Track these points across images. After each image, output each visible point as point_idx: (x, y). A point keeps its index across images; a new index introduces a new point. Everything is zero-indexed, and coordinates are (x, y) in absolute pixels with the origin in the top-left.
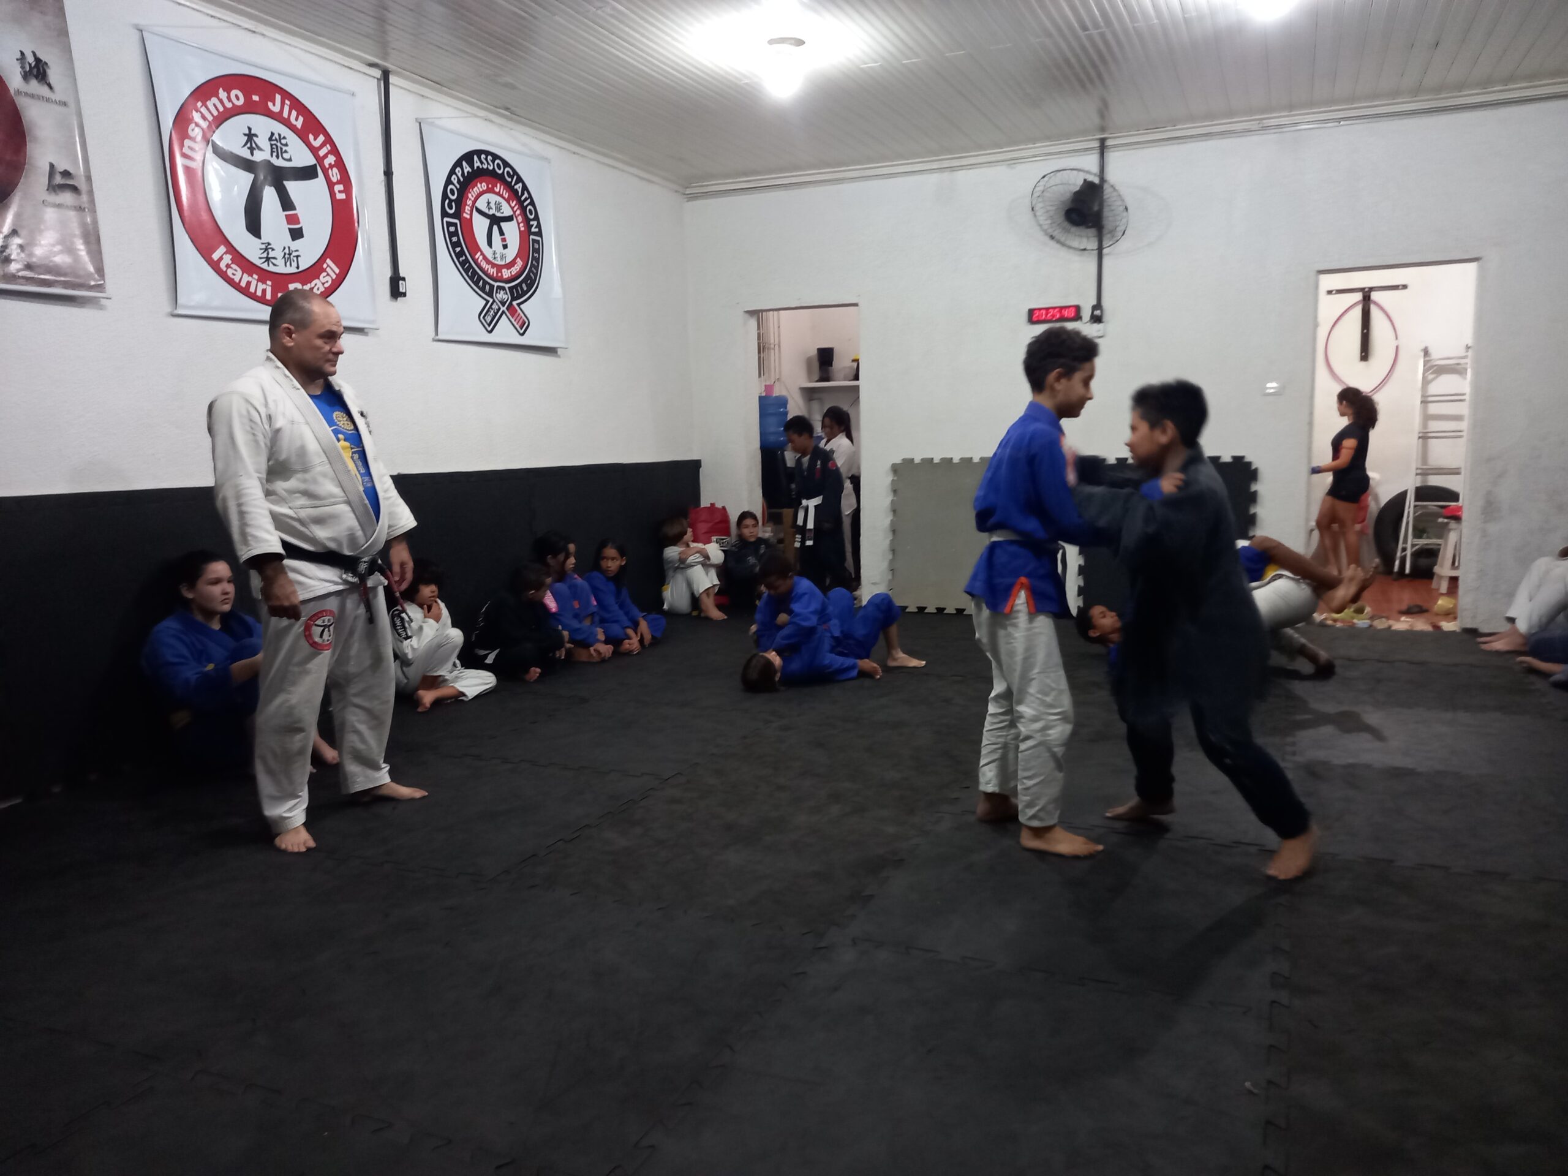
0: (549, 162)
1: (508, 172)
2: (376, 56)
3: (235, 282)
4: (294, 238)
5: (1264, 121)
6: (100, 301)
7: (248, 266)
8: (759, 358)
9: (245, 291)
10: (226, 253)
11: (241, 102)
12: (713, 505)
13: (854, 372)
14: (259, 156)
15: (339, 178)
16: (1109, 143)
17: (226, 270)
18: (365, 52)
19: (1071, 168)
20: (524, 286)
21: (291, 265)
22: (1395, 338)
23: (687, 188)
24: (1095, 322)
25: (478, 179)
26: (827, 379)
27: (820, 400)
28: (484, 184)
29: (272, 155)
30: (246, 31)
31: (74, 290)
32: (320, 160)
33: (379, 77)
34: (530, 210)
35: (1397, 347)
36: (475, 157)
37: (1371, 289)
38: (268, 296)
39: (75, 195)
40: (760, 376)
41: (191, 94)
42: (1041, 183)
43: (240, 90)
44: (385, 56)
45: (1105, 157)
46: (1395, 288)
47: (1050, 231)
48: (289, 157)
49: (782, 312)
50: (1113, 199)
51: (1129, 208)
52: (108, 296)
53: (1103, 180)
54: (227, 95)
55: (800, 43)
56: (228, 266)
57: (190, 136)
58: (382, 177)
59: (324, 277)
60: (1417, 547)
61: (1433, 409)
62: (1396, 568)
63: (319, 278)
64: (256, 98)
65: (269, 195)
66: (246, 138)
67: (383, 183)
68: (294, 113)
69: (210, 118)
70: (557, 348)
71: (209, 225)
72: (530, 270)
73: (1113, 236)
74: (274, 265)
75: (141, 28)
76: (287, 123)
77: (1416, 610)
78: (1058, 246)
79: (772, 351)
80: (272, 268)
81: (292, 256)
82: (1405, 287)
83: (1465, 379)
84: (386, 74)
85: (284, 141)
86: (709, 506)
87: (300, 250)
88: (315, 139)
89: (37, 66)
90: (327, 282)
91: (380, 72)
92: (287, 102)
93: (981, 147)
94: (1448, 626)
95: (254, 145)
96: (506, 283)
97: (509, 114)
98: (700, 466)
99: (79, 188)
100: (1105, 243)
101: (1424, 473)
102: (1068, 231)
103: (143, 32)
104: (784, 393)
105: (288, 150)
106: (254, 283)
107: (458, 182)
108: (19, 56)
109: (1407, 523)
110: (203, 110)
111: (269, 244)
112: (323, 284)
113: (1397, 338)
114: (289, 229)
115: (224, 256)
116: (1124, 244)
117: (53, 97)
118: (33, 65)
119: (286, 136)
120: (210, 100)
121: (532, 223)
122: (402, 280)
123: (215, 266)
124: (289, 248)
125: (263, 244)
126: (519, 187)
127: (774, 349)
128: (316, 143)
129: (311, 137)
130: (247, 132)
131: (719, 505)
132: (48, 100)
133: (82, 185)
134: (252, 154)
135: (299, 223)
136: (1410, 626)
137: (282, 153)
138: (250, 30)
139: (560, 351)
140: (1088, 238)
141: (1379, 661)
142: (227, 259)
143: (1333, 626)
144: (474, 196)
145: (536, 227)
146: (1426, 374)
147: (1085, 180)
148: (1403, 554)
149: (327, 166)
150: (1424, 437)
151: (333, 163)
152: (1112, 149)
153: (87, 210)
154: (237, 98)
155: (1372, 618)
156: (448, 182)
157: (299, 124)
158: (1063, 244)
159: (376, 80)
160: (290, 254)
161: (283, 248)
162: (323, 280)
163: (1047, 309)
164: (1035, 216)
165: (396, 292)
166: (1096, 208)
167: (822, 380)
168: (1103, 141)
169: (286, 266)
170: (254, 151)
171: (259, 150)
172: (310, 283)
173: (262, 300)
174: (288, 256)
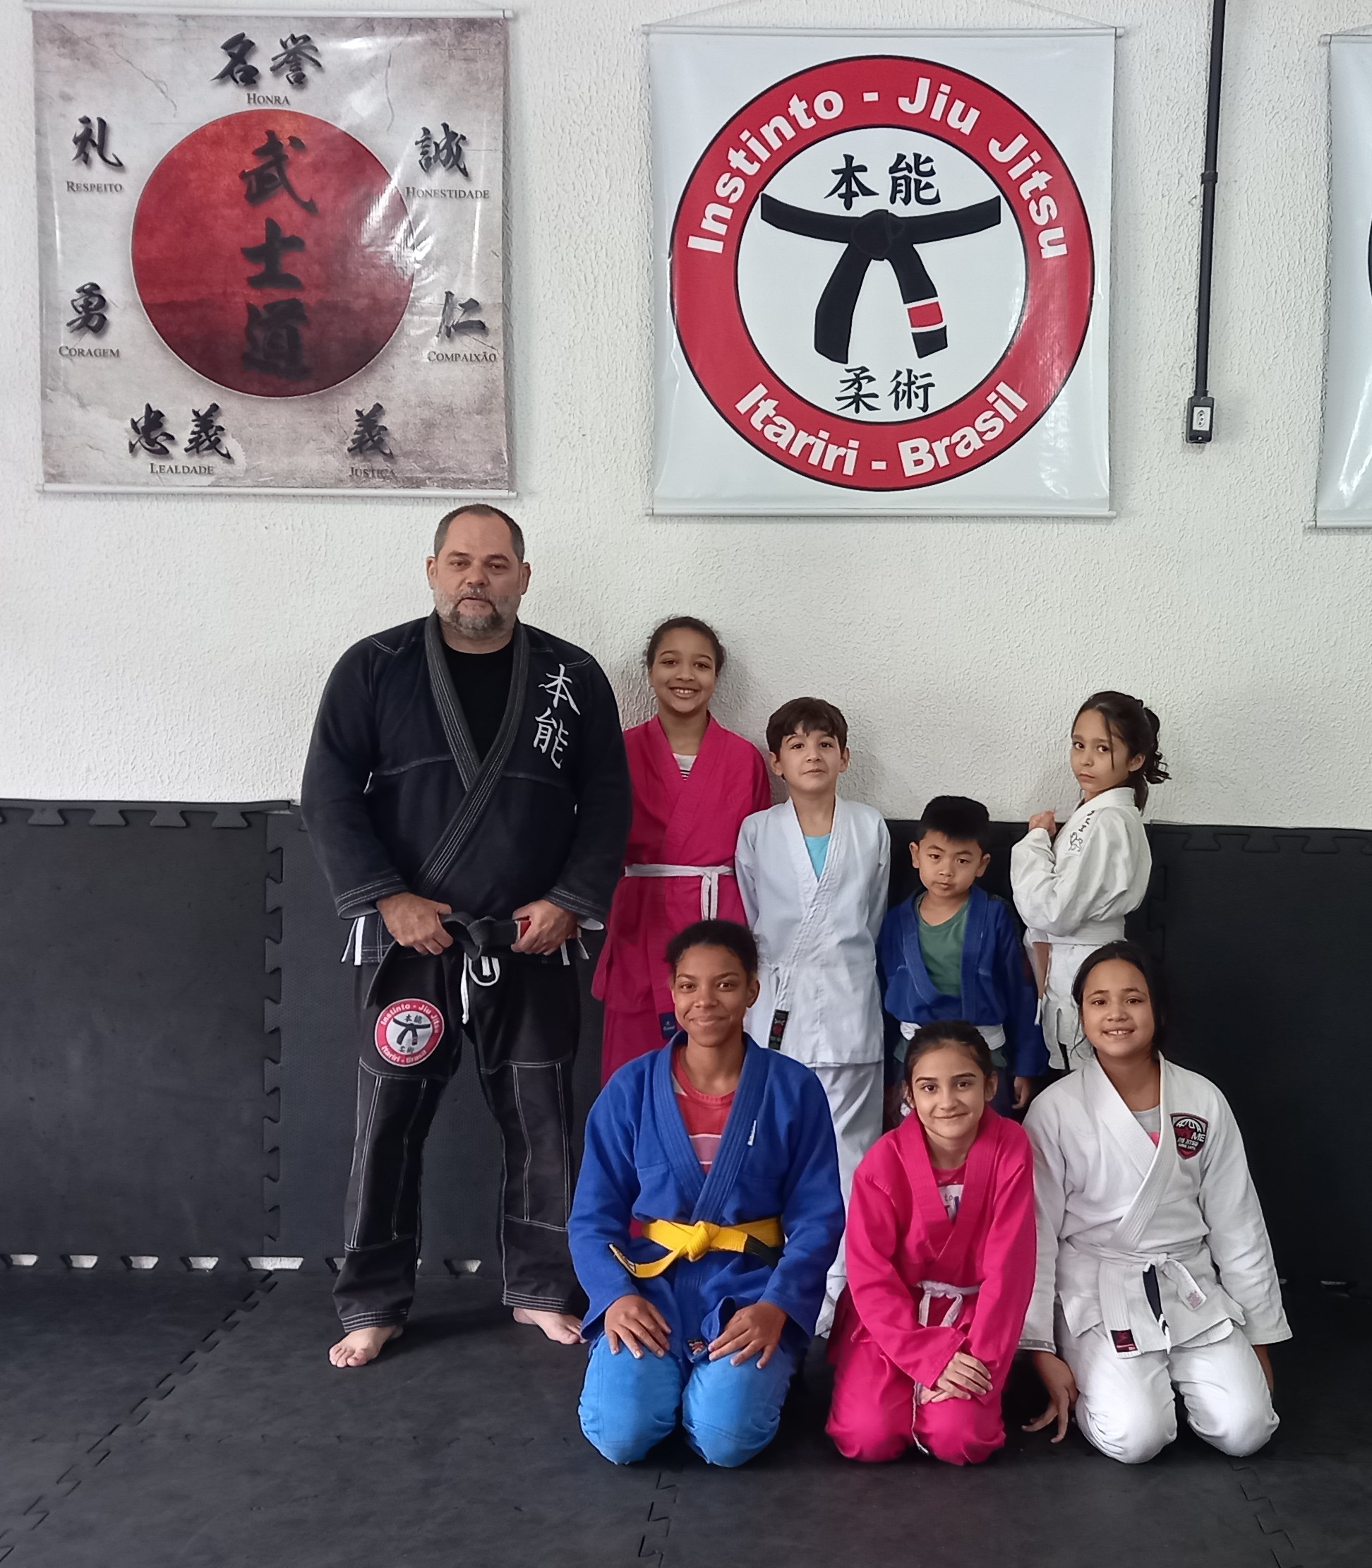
3: (777, 448)
4: (921, 355)
9: (800, 465)
10: (765, 398)
11: (837, 110)
14: (862, 207)
15: (1054, 213)
17: (763, 429)
21: (909, 405)
29: (893, 200)
32: (1009, 188)
38: (849, 469)
39: (480, 338)
48: (933, 196)
54: (806, 106)
56: (767, 421)
59: (986, 420)
63: (973, 426)
64: (871, 97)
66: (840, 176)
68: (959, 106)
69: (764, 155)
74: (872, 408)
75: (649, 29)
76: (938, 130)
80: (865, 415)
81: (913, 388)
85: (923, 168)
87: (932, 372)
89: (448, 146)
90: (994, 429)
92: (947, 88)
95: (855, 188)
99: (487, 325)
105: (930, 182)
106: (820, 446)
108: (419, 136)
111: (864, 369)
112: (981, 434)
114: (914, 334)
115: (762, 404)
117: (467, 188)
118: (441, 146)
119: (932, 157)
120: (769, 122)
122: (1204, 405)
123: (741, 425)
124: (910, 372)
125: (849, 371)
128: (1004, 157)
129: (994, 146)
130: (844, 166)
132: (459, 195)
133: (493, 320)
134: (848, 206)
135: (941, 321)
137: (918, 190)
142: (768, 407)
149: (1026, 196)
151: (1043, 187)
153: (497, 358)
154: (829, 105)
157: (967, 127)
160: (910, 384)
161: (895, 374)
162: (984, 427)
169: (897, 407)
170: (854, 199)
171: (863, 195)
172: (951, 437)
173: (835, 478)
174: (906, 388)
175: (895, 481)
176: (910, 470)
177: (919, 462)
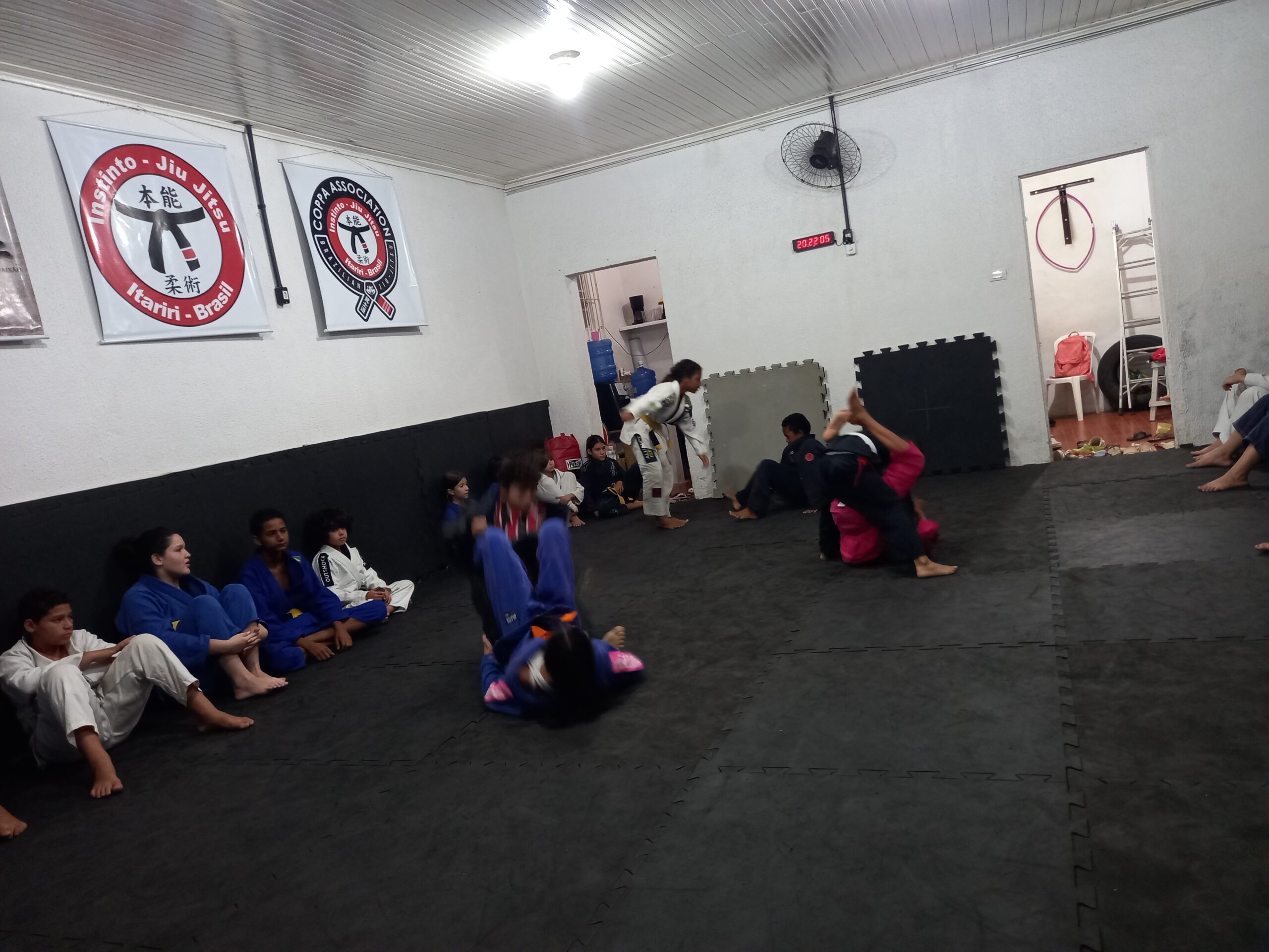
0: (391, 179)
1: (359, 192)
2: (237, 115)
3: (149, 311)
4: (192, 270)
5: (957, 64)
6: (41, 341)
7: (158, 297)
8: (584, 312)
9: (158, 317)
10: (138, 289)
11: (134, 166)
12: (563, 434)
13: (662, 313)
14: (154, 208)
15: (222, 216)
16: (836, 99)
17: (140, 302)
18: (229, 113)
19: (809, 123)
20: (386, 280)
21: (193, 291)
22: (1090, 222)
23: (504, 185)
24: (847, 243)
25: (336, 201)
26: (642, 322)
27: (638, 338)
28: (341, 204)
29: (165, 206)
30: (131, 109)
31: (18, 335)
32: (205, 203)
33: (243, 131)
34: (382, 219)
35: (1093, 228)
36: (331, 184)
37: (1065, 186)
38: (178, 318)
39: (9, 260)
40: (586, 326)
41: (94, 165)
42: (787, 139)
43: (133, 158)
44: (246, 113)
45: (835, 110)
46: (1085, 182)
47: (800, 176)
48: (179, 205)
49: (595, 272)
50: (847, 143)
51: (859, 147)
52: (47, 337)
53: (835, 128)
54: (122, 162)
55: (576, 54)
56: (141, 299)
57: (96, 199)
58: (257, 210)
59: (221, 296)
60: (1134, 386)
61: (1130, 274)
62: (1121, 406)
63: (217, 299)
64: (146, 161)
65: (167, 238)
66: (142, 194)
67: (259, 215)
68: (178, 169)
69: (111, 183)
70: (418, 326)
71: (122, 269)
72: (389, 266)
73: (851, 172)
74: (179, 292)
75: (45, 118)
76: (174, 178)
77: (1142, 436)
78: (809, 187)
79: (593, 305)
80: (177, 295)
81: (192, 283)
82: (1092, 180)
83: (1153, 246)
84: (248, 128)
85: (173, 193)
86: (560, 436)
87: (197, 277)
88: (198, 188)
90: (224, 300)
91: (244, 127)
92: (172, 161)
93: (736, 118)
94: (1168, 445)
95: (149, 199)
96: (372, 280)
97: (353, 146)
98: (549, 405)
99: (11, 253)
100: (845, 179)
101: (1131, 326)
102: (816, 174)
103: (47, 122)
104: (608, 337)
105: (178, 200)
106: (164, 309)
107: (321, 206)
109: (1124, 368)
110: (104, 177)
111: (173, 276)
112: (221, 302)
113: (1092, 222)
114: (187, 262)
115: (137, 291)
116: (861, 178)
119: (175, 189)
120: (108, 168)
121: (384, 229)
122: (284, 290)
123: (131, 300)
124: (189, 277)
125: (167, 277)
126: (370, 203)
127: (595, 303)
128: (200, 191)
129: (195, 187)
130: (142, 190)
131: (568, 434)
133: (13, 251)
134: (149, 207)
135: (195, 256)
136: (1137, 450)
137: (173, 202)
138: (133, 109)
139: (420, 328)
140: (831, 177)
141: (1117, 481)
142: (140, 293)
143: (1077, 458)
144: (336, 214)
145: (388, 233)
146: (1120, 247)
147: (822, 131)
148: (1124, 394)
149: (211, 208)
150: (1126, 297)
151: (216, 204)
152: (839, 104)
153: (19, 270)
154: (131, 163)
155: (1106, 448)
156: (313, 206)
157: (184, 177)
158: (812, 185)
159: (241, 134)
160: (191, 282)
161: (184, 278)
162: (221, 299)
163: (807, 239)
164: (786, 165)
165: (281, 301)
166: (834, 152)
167: (637, 322)
168: (831, 98)
169: (188, 291)
170: (150, 204)
171: (154, 202)
172: (211, 303)
173: (173, 322)
174: (190, 284)
175: (195, 322)
176: (200, 318)
177: (202, 314)
